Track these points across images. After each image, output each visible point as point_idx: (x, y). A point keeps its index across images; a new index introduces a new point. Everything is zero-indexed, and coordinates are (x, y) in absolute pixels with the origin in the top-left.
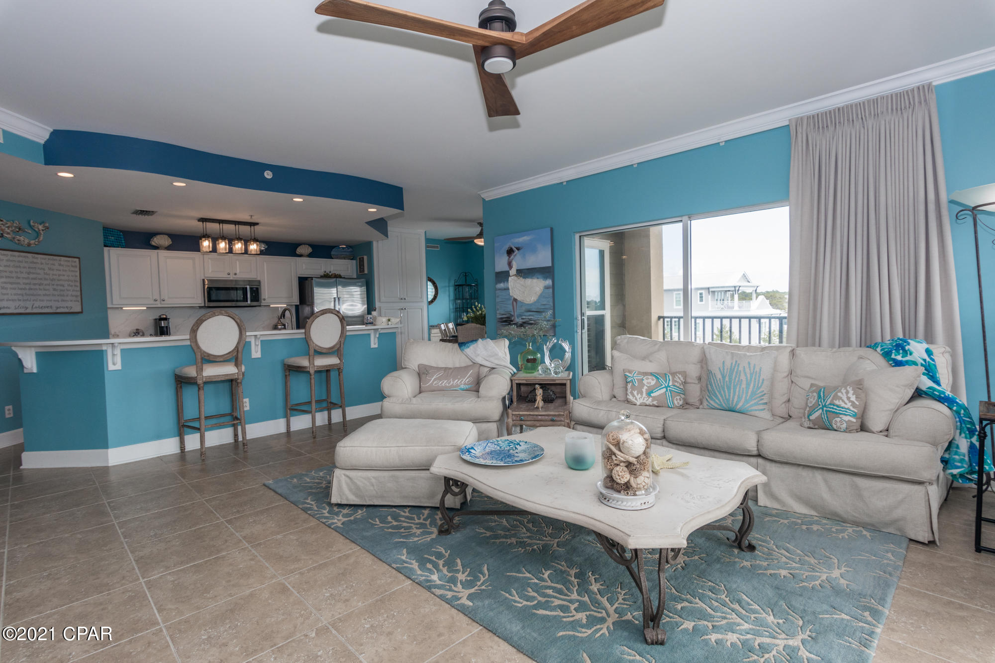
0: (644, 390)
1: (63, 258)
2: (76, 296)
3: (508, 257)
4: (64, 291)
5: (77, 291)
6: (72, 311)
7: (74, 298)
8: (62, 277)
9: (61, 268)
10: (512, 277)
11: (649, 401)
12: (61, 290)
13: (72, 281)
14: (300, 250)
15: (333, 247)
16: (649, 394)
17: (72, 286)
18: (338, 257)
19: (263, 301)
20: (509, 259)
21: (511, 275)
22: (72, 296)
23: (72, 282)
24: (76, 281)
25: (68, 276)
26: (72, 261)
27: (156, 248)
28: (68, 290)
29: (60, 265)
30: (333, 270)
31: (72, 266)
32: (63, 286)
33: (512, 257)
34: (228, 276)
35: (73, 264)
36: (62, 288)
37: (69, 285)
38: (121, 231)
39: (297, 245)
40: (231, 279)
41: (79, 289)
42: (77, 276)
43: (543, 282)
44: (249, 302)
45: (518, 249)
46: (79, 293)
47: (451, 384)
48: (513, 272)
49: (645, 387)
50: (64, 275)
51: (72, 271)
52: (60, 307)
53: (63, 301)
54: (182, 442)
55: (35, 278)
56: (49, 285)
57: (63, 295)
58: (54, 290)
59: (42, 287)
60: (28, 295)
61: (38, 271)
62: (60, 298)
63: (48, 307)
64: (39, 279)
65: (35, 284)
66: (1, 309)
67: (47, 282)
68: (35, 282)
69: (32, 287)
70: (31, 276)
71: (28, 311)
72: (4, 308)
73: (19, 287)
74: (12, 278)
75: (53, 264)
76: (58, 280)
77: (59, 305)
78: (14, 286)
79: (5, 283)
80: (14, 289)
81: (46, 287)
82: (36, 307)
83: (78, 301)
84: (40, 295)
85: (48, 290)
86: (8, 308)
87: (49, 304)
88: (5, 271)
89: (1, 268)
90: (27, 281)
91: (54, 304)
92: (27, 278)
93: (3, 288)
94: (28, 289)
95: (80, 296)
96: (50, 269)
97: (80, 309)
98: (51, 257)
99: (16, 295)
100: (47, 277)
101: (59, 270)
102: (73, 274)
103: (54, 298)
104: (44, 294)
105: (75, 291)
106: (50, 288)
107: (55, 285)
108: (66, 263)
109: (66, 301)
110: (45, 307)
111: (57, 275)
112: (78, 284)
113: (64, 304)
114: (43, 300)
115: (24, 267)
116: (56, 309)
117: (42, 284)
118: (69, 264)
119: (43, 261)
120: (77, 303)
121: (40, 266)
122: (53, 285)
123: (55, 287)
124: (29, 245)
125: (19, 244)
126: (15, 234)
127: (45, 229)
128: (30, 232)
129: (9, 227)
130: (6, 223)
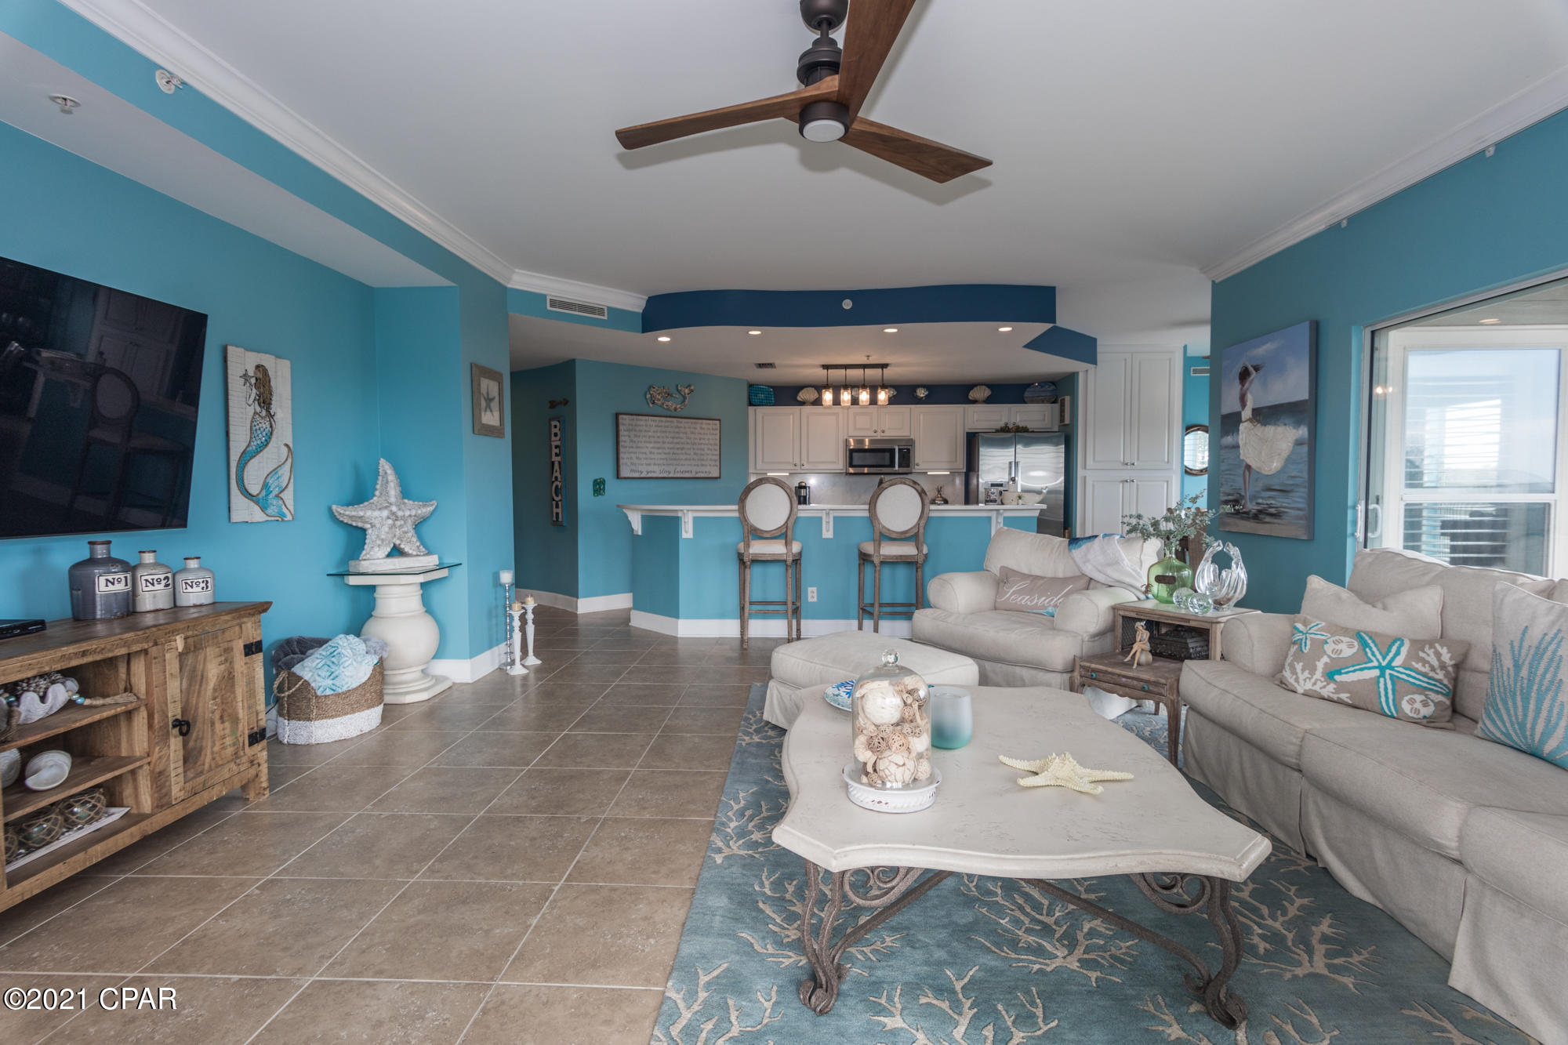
0: (1320, 665)
1: (704, 421)
2: (715, 461)
3: (1240, 386)
4: (703, 455)
5: (716, 455)
6: (710, 476)
7: (713, 463)
8: (702, 441)
9: (702, 432)
10: (1246, 423)
11: (1329, 690)
12: (701, 454)
13: (711, 445)
14: (974, 394)
15: (1029, 385)
16: (1330, 675)
17: (711, 450)
18: (1033, 401)
19: (916, 467)
20: (1241, 389)
21: (1243, 419)
22: (711, 460)
24: (715, 445)
25: (709, 439)
26: (713, 424)
27: (803, 403)
28: (707, 454)
29: (701, 428)
30: (1020, 421)
31: (713, 429)
32: (703, 450)
33: (1246, 385)
34: (875, 434)
35: (715, 427)
36: (702, 452)
37: (709, 449)
38: (772, 387)
39: (971, 386)
40: (879, 438)
41: (718, 452)
42: (716, 440)
43: (1294, 431)
44: (897, 467)
45: (1257, 369)
46: (718, 457)
47: (1035, 602)
48: (1247, 414)
49: (1325, 659)
50: (704, 439)
51: (713, 434)
52: (699, 472)
53: (702, 465)
54: (743, 628)
55: (678, 443)
56: (690, 449)
57: (703, 460)
58: (695, 454)
59: (683, 451)
60: (672, 459)
61: (681, 435)
62: (699, 463)
63: (688, 472)
64: (682, 443)
65: (678, 449)
66: (648, 473)
67: (689, 446)
68: (678, 446)
69: (676, 451)
70: (675, 440)
71: (671, 475)
72: (651, 472)
73: (665, 451)
74: (659, 442)
75: (695, 428)
76: (699, 444)
77: (698, 469)
78: (660, 451)
79: (653, 448)
80: (660, 454)
81: (688, 452)
82: (678, 472)
83: (717, 466)
84: (682, 459)
85: (690, 454)
86: (654, 472)
87: (689, 469)
88: (654, 437)
89: (650, 434)
90: (672, 446)
91: (694, 469)
92: (672, 443)
93: (651, 453)
94: (671, 454)
95: (718, 461)
96: (692, 433)
97: (717, 475)
98: (694, 421)
99: (661, 459)
100: (689, 441)
101: (700, 434)
102: (713, 437)
103: (694, 462)
104: (685, 458)
105: (714, 455)
106: (691, 452)
107: (696, 449)
108: (707, 426)
109: (705, 465)
110: (685, 471)
111: (698, 439)
112: (718, 448)
113: (703, 469)
114: (684, 465)
115: (670, 432)
116: (695, 474)
117: (684, 449)
118: (710, 427)
119: (687, 425)
120: (715, 467)
121: (683, 430)
122: (694, 449)
123: (696, 451)
124: (675, 409)
125: (668, 409)
126: (664, 399)
127: (690, 393)
128: (678, 396)
129: (659, 393)
130: (658, 390)
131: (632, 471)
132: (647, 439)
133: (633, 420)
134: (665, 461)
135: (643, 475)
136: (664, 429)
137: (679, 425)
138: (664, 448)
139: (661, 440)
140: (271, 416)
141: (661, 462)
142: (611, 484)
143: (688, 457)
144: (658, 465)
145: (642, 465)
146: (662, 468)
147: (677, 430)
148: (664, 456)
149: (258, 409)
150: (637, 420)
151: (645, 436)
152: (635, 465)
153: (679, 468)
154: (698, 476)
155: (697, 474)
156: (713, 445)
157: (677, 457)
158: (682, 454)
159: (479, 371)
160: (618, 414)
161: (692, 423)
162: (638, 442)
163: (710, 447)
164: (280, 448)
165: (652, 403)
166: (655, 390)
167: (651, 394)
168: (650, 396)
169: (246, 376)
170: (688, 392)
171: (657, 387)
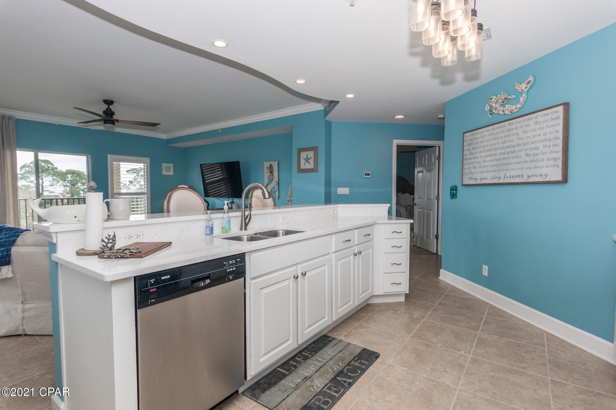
2: (555, 160)
4: (537, 155)
5: (557, 152)
6: (547, 179)
7: (552, 162)
8: (537, 139)
9: (537, 126)
12: (534, 155)
17: (549, 146)
22: (549, 159)
23: (550, 140)
24: (557, 138)
25: (545, 134)
26: (552, 113)
28: (543, 153)
29: (536, 123)
31: (552, 119)
32: (538, 149)
35: (554, 116)
36: (536, 152)
37: (545, 146)
41: (562, 148)
42: (558, 131)
46: (560, 155)
50: (540, 135)
51: (552, 126)
52: (532, 176)
53: (535, 167)
55: (509, 147)
56: (521, 151)
57: (537, 161)
58: (527, 155)
59: (514, 155)
60: (501, 165)
61: (512, 138)
62: (532, 165)
63: (519, 176)
64: (512, 146)
65: (508, 153)
66: (481, 180)
67: (520, 148)
68: (509, 150)
69: (506, 156)
70: (507, 144)
71: (501, 181)
72: (484, 179)
73: (497, 157)
74: (492, 150)
75: (529, 125)
76: (532, 143)
77: (531, 172)
78: (492, 158)
79: (486, 156)
80: (492, 161)
81: (519, 154)
82: (508, 177)
83: (558, 166)
84: (512, 163)
85: (521, 157)
86: (486, 179)
87: (520, 172)
88: (487, 146)
89: (484, 144)
90: (502, 151)
91: (526, 173)
92: (503, 148)
93: (484, 161)
94: (502, 159)
95: (561, 158)
96: (524, 132)
97: (559, 178)
98: (527, 117)
99: (493, 166)
100: (520, 142)
101: (535, 130)
102: (552, 129)
103: (525, 165)
104: (516, 161)
105: (553, 152)
106: (523, 154)
107: (528, 150)
108: (544, 118)
109: (540, 167)
110: (516, 176)
111: (532, 137)
112: (560, 142)
113: (538, 171)
114: (514, 169)
115: (501, 137)
116: (527, 178)
117: (515, 151)
118: (548, 117)
119: (518, 125)
120: (556, 168)
121: (514, 132)
122: (526, 150)
123: (528, 152)
124: (512, 111)
125: (504, 114)
126: (501, 106)
127: (529, 85)
128: (514, 96)
129: (496, 102)
130: (495, 99)
131: (470, 179)
132: (481, 149)
133: (473, 135)
134: (496, 168)
135: (478, 182)
136: (496, 136)
137: (510, 127)
138: (495, 155)
139: (493, 147)
140: (273, 175)
141: (492, 168)
142: (461, 191)
143: (519, 160)
144: (490, 171)
145: (477, 173)
146: (493, 174)
147: (508, 133)
148: (495, 163)
149: (270, 174)
150: (476, 134)
151: (480, 147)
152: (472, 173)
153: (509, 173)
154: (531, 180)
155: (530, 178)
156: (552, 140)
157: (508, 162)
158: (513, 157)
159: (300, 150)
160: (464, 133)
161: (524, 121)
162: (475, 153)
163: (548, 143)
164: (275, 182)
165: (490, 114)
166: (493, 100)
167: (490, 105)
168: (489, 107)
169: (267, 168)
170: (526, 86)
171: (494, 97)
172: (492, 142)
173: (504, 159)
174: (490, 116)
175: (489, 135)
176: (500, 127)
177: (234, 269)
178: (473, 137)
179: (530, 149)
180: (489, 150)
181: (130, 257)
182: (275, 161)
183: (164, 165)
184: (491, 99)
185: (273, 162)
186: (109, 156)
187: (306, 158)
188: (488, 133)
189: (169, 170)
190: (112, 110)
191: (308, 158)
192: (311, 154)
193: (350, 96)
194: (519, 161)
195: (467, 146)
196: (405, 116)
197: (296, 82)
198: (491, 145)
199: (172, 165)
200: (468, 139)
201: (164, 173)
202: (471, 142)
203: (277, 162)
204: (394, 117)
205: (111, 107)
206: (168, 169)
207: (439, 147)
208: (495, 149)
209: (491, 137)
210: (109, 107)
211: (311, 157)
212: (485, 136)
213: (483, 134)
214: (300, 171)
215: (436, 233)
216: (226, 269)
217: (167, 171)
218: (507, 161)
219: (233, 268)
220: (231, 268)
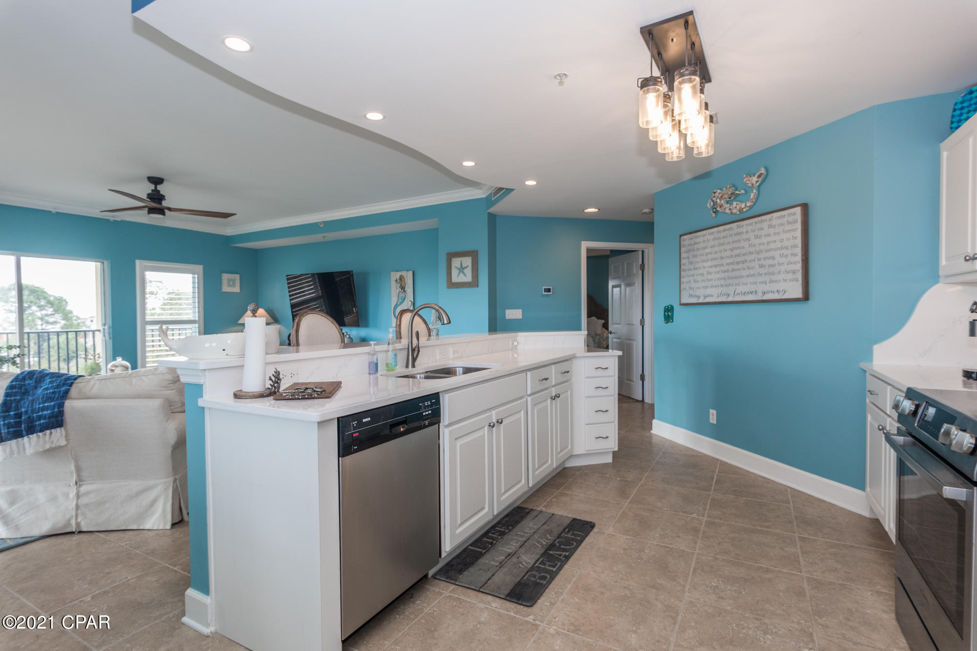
1: (775, 214)
2: (794, 272)
4: (773, 266)
6: (786, 296)
7: (790, 276)
8: (772, 246)
9: (772, 231)
12: (770, 266)
22: (787, 272)
23: (787, 249)
24: (795, 246)
25: (782, 241)
26: (789, 215)
28: (780, 264)
29: (770, 227)
31: (789, 223)
32: (773, 258)
35: (791, 219)
36: (771, 262)
37: (782, 256)
41: (800, 258)
42: (795, 238)
46: (801, 267)
50: (775, 242)
51: (789, 231)
52: (768, 292)
53: (771, 281)
55: (738, 255)
56: (754, 260)
57: (773, 274)
58: (761, 266)
59: (745, 265)
60: (729, 278)
61: (742, 244)
62: (767, 279)
63: (752, 293)
64: (743, 255)
65: (738, 263)
66: (705, 297)
67: (752, 257)
68: (739, 259)
69: (736, 267)
70: (736, 252)
71: (730, 299)
72: (708, 296)
73: (723, 268)
74: (717, 259)
75: (762, 229)
76: (766, 251)
77: (766, 288)
78: (718, 269)
79: (711, 267)
80: (718, 272)
81: (751, 265)
82: (738, 294)
83: (797, 281)
84: (743, 277)
85: (753, 268)
86: (711, 296)
87: (753, 288)
88: (711, 253)
89: (707, 250)
90: (731, 260)
91: (760, 288)
92: (731, 256)
93: (709, 273)
94: (730, 271)
95: (801, 271)
96: (757, 237)
97: (799, 294)
98: (759, 219)
99: (719, 279)
100: (752, 249)
101: (769, 235)
102: (789, 235)
103: (760, 279)
104: (748, 274)
105: (791, 263)
106: (756, 264)
107: (762, 259)
108: (779, 221)
109: (776, 281)
110: (748, 292)
111: (766, 244)
112: (799, 251)
113: (774, 287)
114: (746, 284)
115: (729, 243)
116: (762, 295)
117: (746, 261)
118: (784, 220)
119: (749, 228)
120: (795, 283)
121: (744, 236)
122: (760, 259)
123: (763, 262)
124: (741, 210)
125: (732, 213)
126: (727, 202)
127: (760, 179)
128: (743, 192)
129: (722, 197)
130: (720, 193)
131: (691, 296)
132: (704, 258)
133: (692, 238)
134: (723, 282)
135: (701, 300)
136: (721, 241)
137: (740, 230)
138: (722, 265)
139: (719, 255)
140: (405, 291)
141: (719, 283)
142: (678, 312)
143: (752, 272)
145: (699, 288)
146: (719, 290)
147: (736, 238)
148: (722, 275)
149: (401, 290)
150: (696, 237)
151: (702, 255)
152: (693, 289)
153: (739, 289)
154: (766, 297)
155: (766, 295)
156: (790, 248)
157: (738, 275)
158: (744, 269)
159: (451, 256)
160: (681, 236)
161: (756, 223)
162: (696, 262)
163: (785, 252)
164: (408, 302)
165: (714, 212)
166: (716, 195)
167: (713, 201)
168: (712, 204)
169: (396, 281)
170: (757, 180)
171: (719, 191)
172: (717, 249)
173: (733, 270)
174: (714, 215)
175: (713, 240)
176: (727, 230)
177: (430, 412)
178: (692, 242)
179: (764, 259)
180: (714, 259)
181: (320, 397)
182: (407, 271)
183: (225, 277)
184: (715, 193)
185: (406, 272)
186: (138, 262)
187: (459, 267)
188: (711, 237)
189: (233, 284)
190: (161, 193)
191: (463, 266)
192: (467, 261)
193: (531, 183)
194: (751, 274)
195: (685, 252)
196: (599, 210)
197: (462, 164)
198: (716, 253)
199: (237, 277)
200: (686, 243)
201: (226, 288)
202: (690, 248)
203: (412, 272)
204: (583, 211)
205: (159, 187)
206: (231, 283)
207: (643, 251)
208: (722, 258)
209: (716, 242)
210: (156, 187)
211: (466, 265)
212: (708, 241)
213: (706, 238)
214: (452, 285)
215: (641, 372)
216: (422, 413)
217: (230, 286)
218: (737, 273)
219: (428, 411)
220: (426, 411)
